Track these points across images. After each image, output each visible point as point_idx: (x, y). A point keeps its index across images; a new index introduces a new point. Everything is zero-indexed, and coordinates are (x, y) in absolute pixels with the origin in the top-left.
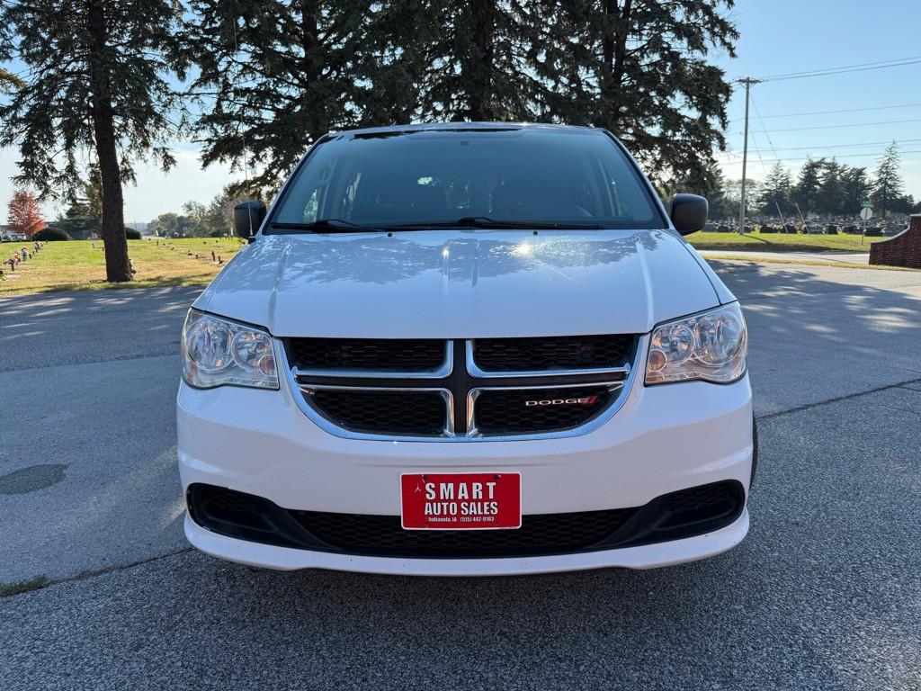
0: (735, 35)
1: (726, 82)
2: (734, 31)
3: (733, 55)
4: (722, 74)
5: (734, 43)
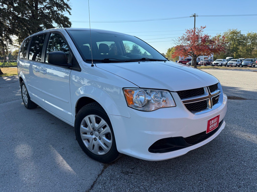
0: (70, 9)
1: (70, 21)
2: (70, 8)
3: (70, 14)
4: (69, 19)
5: (70, 11)
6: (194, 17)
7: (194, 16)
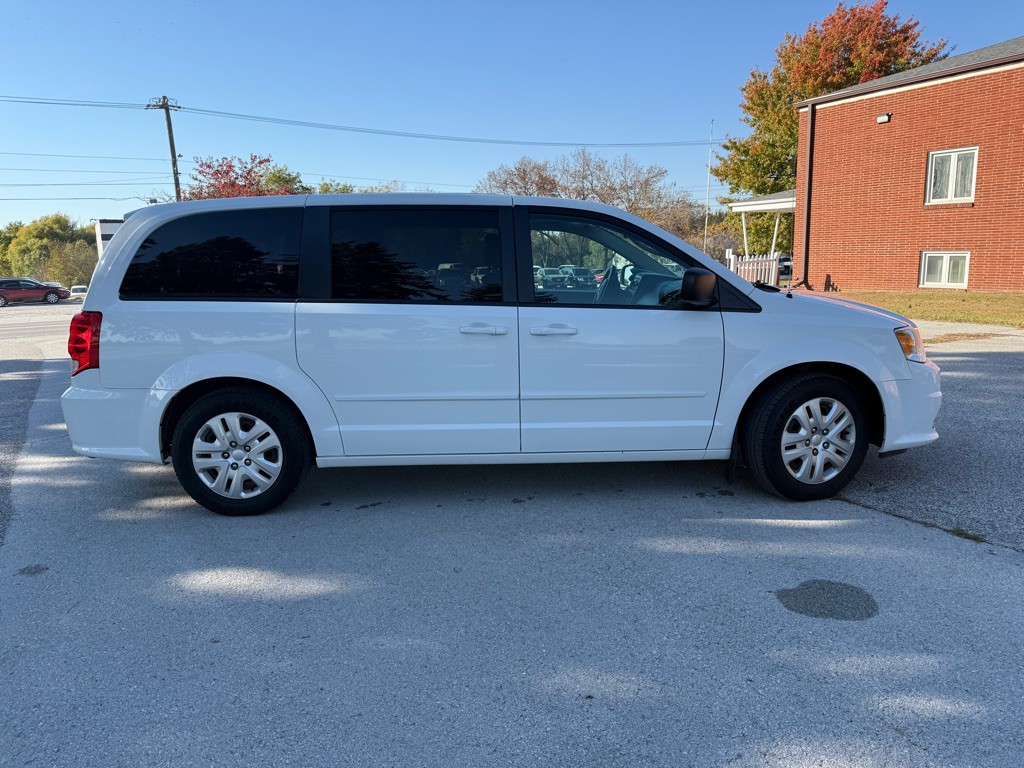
6: (164, 110)
7: (165, 106)
